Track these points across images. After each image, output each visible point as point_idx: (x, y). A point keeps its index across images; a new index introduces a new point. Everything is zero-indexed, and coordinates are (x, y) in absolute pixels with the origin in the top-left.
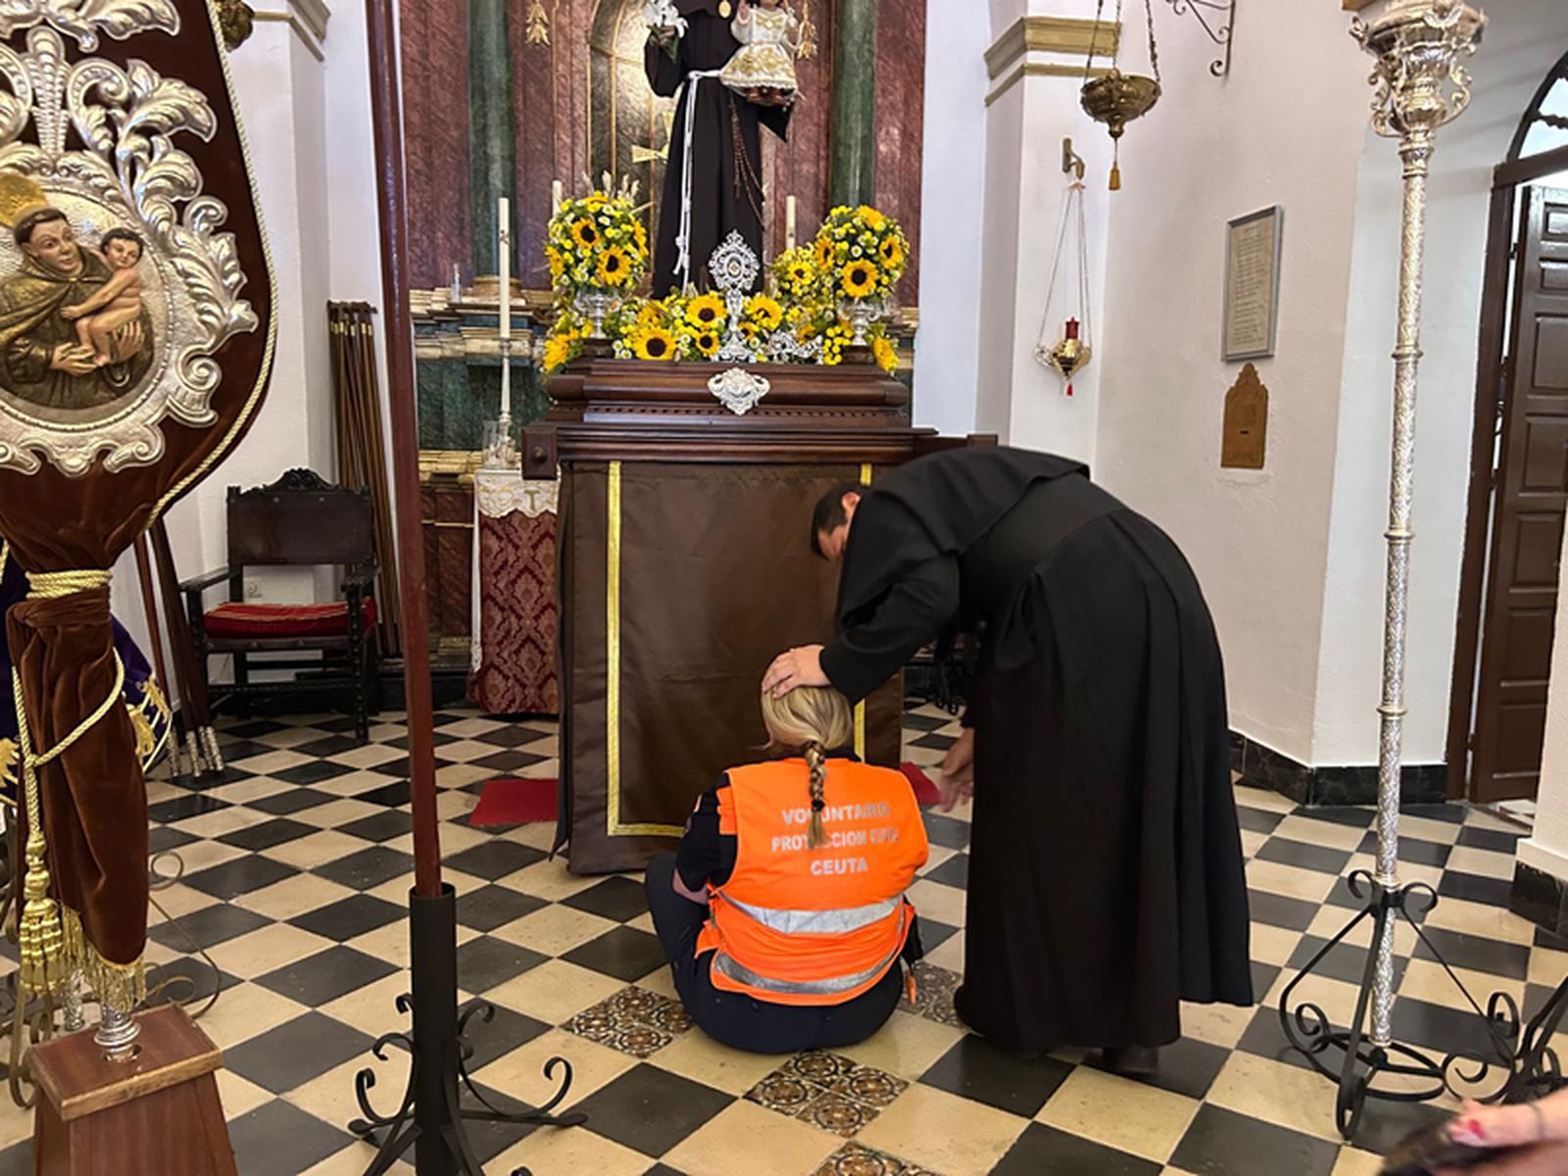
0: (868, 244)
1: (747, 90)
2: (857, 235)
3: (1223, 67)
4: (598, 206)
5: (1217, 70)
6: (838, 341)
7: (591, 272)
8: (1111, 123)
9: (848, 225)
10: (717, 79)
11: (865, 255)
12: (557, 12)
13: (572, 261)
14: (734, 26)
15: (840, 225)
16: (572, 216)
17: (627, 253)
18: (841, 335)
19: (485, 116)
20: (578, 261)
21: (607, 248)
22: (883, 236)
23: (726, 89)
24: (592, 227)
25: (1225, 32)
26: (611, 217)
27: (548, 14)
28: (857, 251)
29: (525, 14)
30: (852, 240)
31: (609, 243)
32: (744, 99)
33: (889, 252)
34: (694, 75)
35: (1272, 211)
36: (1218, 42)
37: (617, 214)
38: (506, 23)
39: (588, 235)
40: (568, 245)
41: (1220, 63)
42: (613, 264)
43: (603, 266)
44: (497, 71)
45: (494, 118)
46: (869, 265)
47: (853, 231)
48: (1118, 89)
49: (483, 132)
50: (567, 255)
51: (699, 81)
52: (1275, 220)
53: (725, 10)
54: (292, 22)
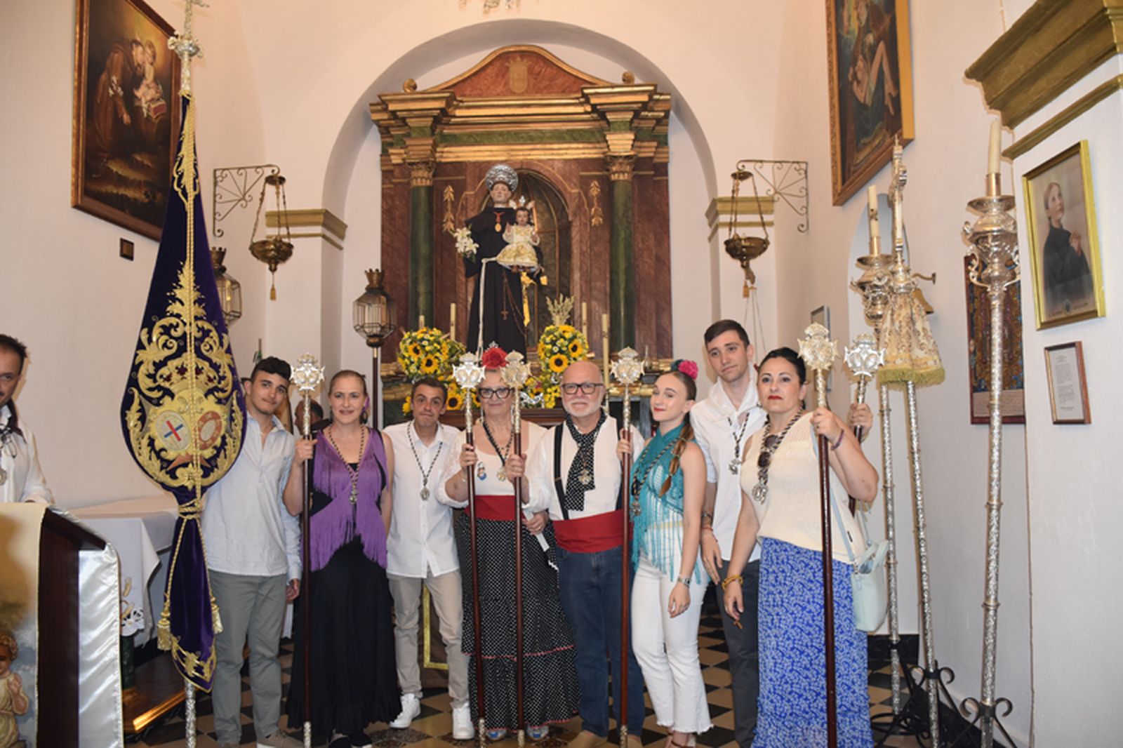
0: (562, 345)
1: (512, 267)
2: (556, 341)
3: (805, 227)
4: (422, 335)
5: (802, 229)
6: (554, 394)
7: (418, 368)
8: (742, 260)
9: (551, 336)
10: (495, 262)
11: (561, 352)
12: (459, 215)
13: (408, 363)
14: (504, 236)
15: (548, 336)
16: (410, 340)
17: (436, 357)
18: (556, 391)
19: (416, 273)
20: (412, 363)
21: (426, 356)
22: (571, 340)
23: (501, 266)
24: (419, 348)
25: (804, 209)
26: (428, 340)
27: (455, 216)
28: (556, 349)
29: (443, 217)
30: (553, 343)
31: (427, 353)
32: (510, 271)
33: (575, 349)
34: (484, 261)
35: (821, 309)
36: (800, 214)
37: (432, 339)
38: (430, 224)
39: (416, 351)
40: (406, 355)
41: (802, 226)
42: (429, 363)
43: (423, 365)
44: (424, 248)
45: (421, 273)
46: (563, 357)
47: (554, 339)
48: (739, 244)
49: (415, 281)
50: (406, 361)
51: (487, 264)
52: (823, 315)
53: (498, 228)
54: (324, 237)
